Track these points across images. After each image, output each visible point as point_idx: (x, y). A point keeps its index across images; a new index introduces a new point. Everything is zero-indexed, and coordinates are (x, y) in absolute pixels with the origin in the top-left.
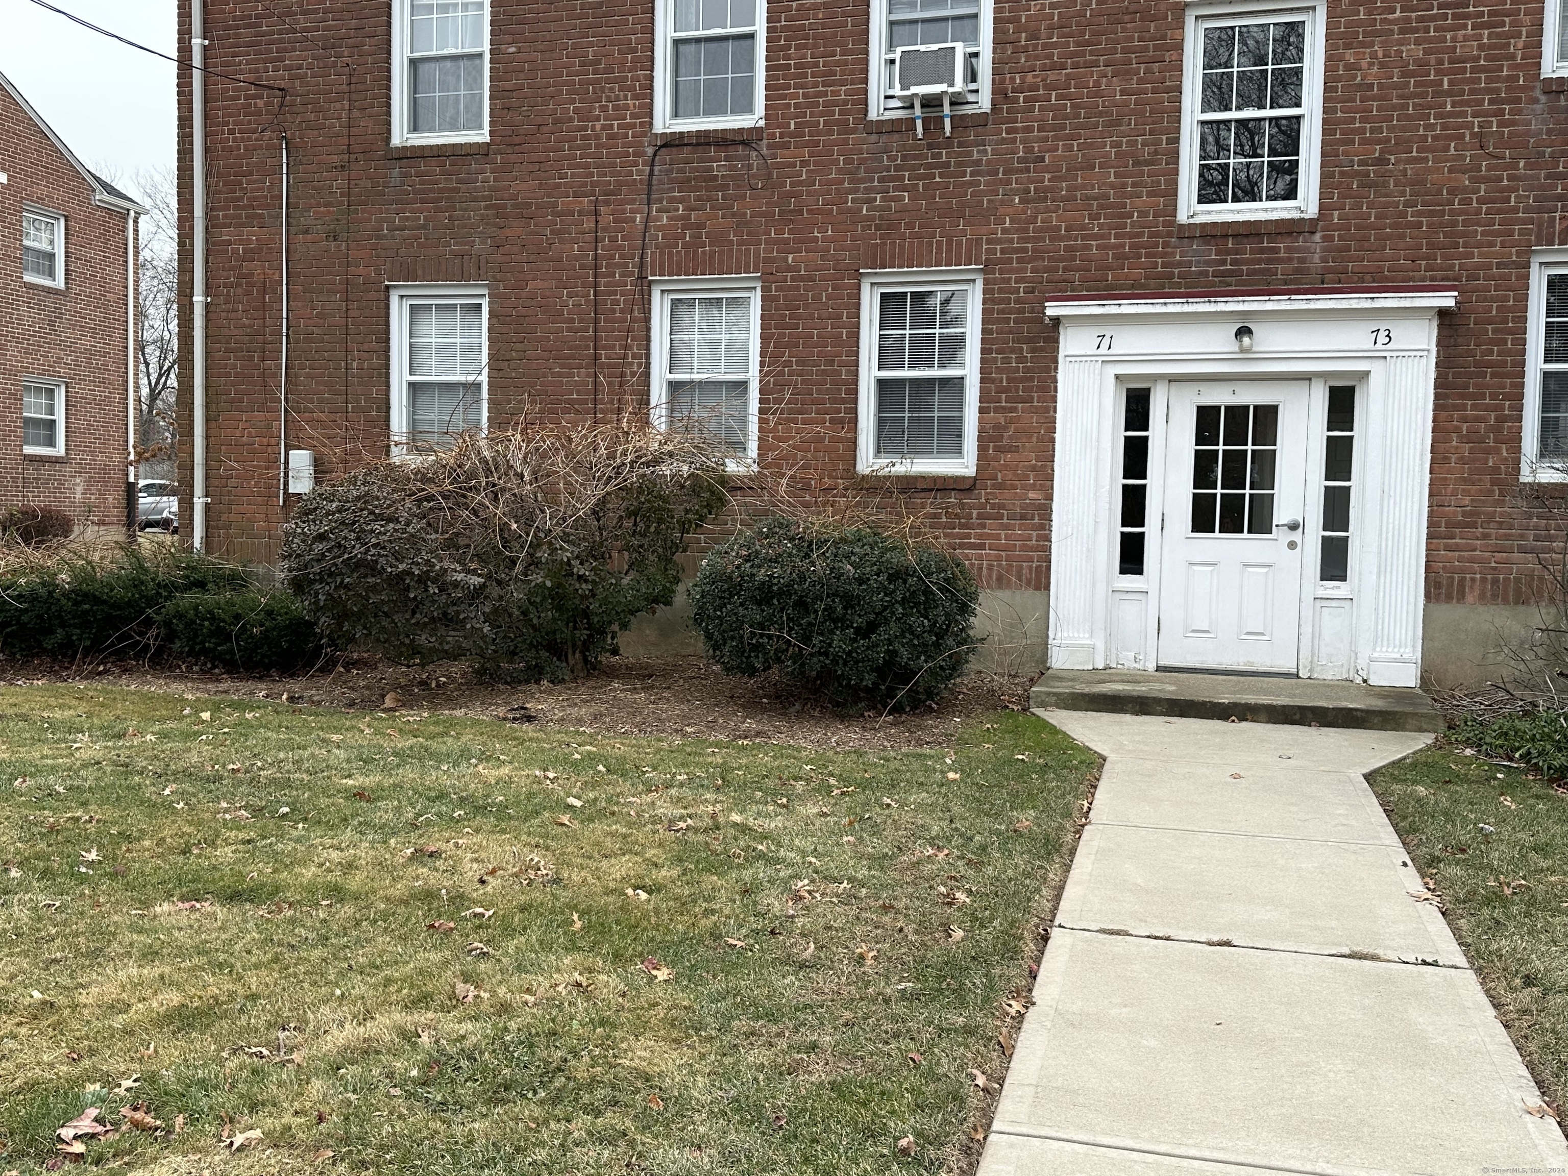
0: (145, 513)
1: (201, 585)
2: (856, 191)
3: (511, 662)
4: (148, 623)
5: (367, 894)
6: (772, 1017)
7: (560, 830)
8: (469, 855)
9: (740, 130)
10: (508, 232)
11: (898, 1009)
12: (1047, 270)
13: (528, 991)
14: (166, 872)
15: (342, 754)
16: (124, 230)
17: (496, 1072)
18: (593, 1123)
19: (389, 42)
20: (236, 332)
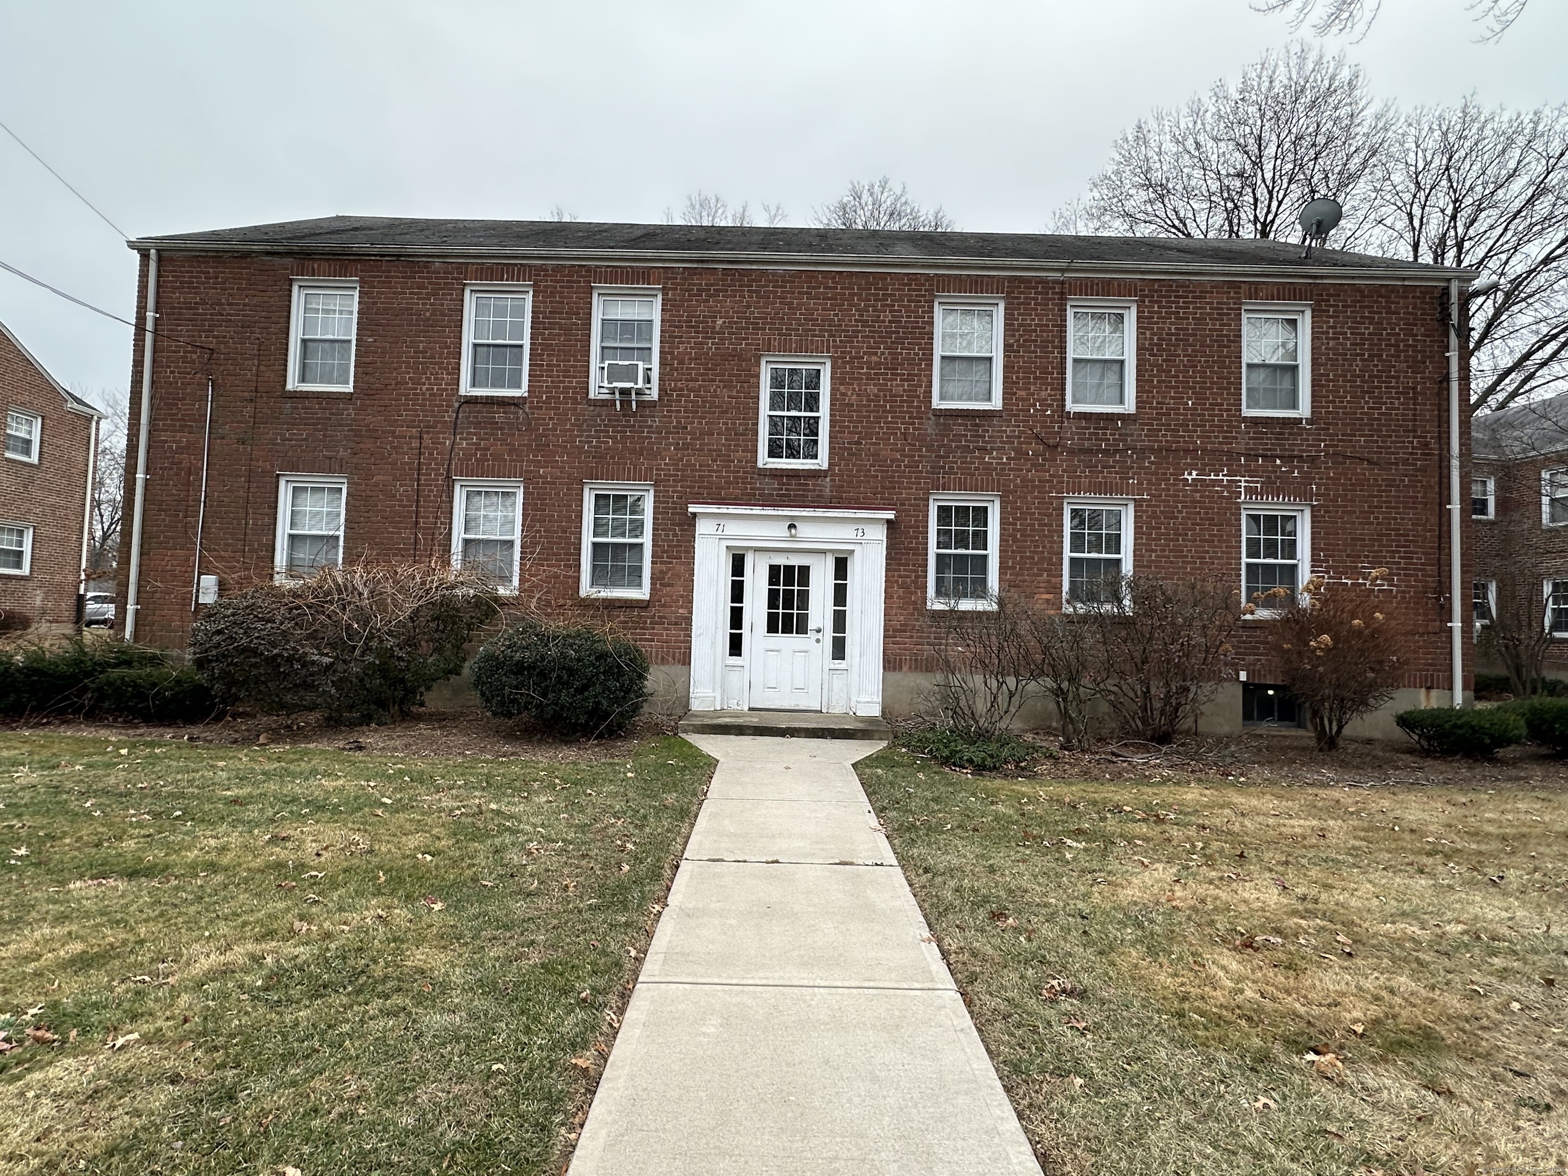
0: (89, 614)
1: (128, 663)
2: (581, 436)
3: (350, 712)
4: (85, 689)
5: (234, 867)
6: (506, 927)
7: (376, 819)
8: (310, 838)
9: (513, 397)
10: (362, 446)
11: (586, 915)
12: (689, 487)
13: (345, 923)
14: (81, 860)
15: (224, 775)
16: (88, 428)
17: (318, 977)
18: (384, 1004)
19: (288, 328)
20: (165, 498)
